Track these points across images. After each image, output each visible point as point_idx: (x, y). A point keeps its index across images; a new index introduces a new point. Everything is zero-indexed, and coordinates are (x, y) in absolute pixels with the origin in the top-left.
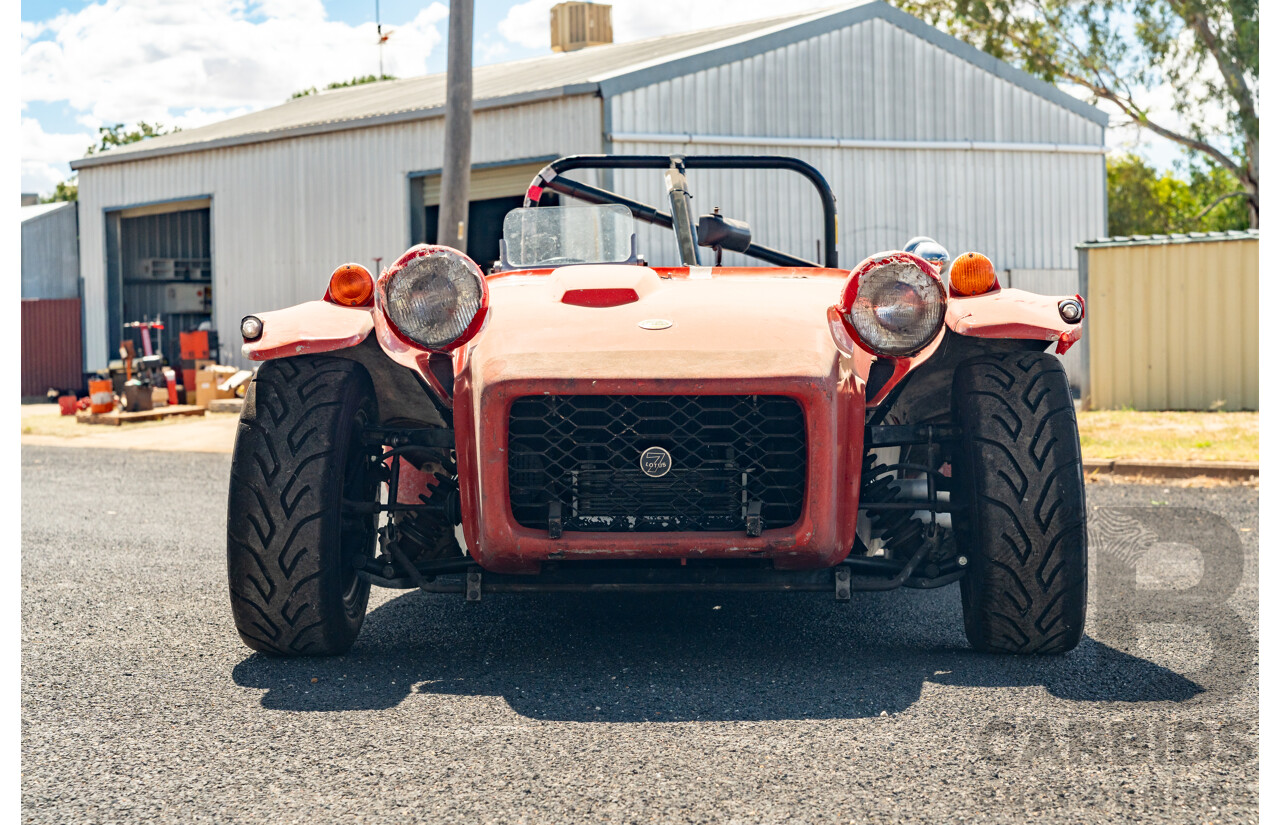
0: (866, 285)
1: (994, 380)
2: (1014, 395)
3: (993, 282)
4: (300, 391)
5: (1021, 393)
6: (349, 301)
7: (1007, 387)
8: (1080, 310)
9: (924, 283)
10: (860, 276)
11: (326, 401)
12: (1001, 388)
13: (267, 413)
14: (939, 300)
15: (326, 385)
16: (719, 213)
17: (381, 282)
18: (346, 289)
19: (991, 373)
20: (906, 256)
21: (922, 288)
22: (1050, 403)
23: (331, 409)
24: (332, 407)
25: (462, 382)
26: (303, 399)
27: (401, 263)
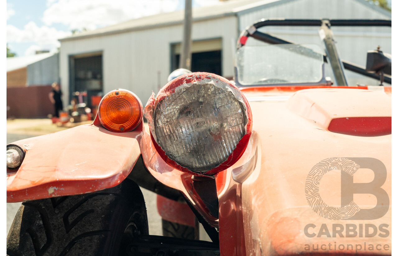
4: (65, 219)
6: (116, 126)
11: (91, 229)
13: (30, 243)
15: (92, 211)
16: (381, 50)
17: (149, 108)
18: (114, 115)
23: (96, 239)
24: (97, 236)
25: (228, 206)
26: (68, 227)
27: (168, 89)
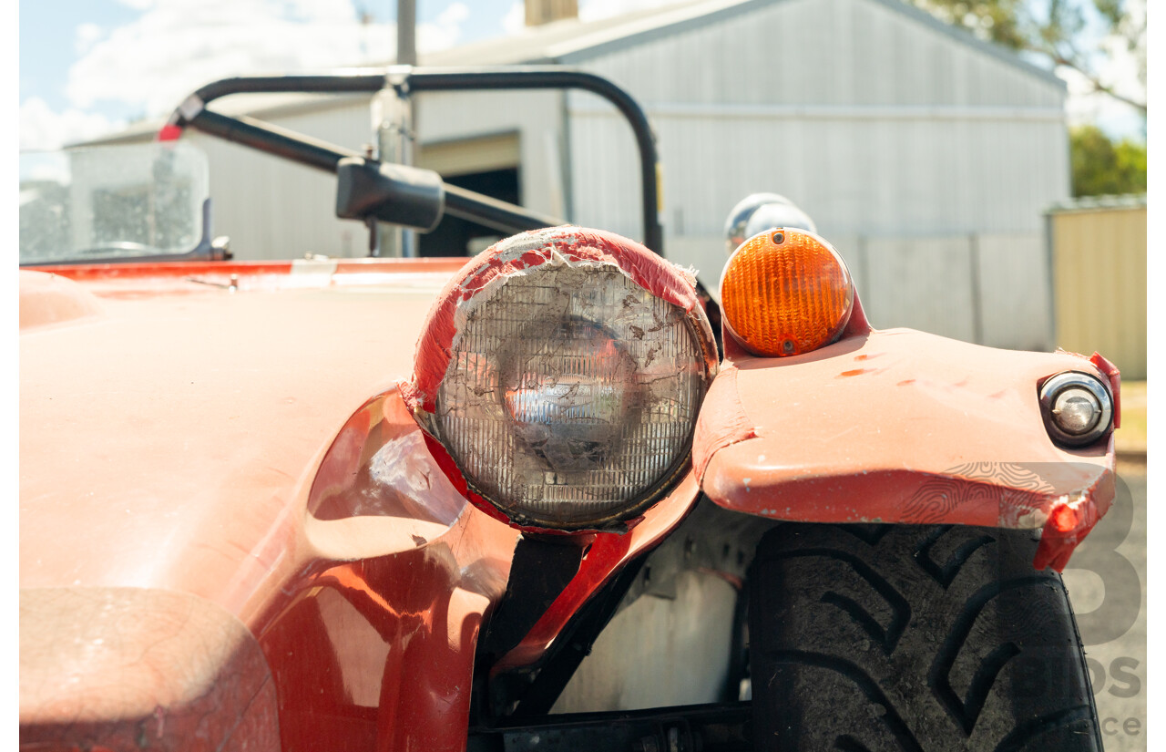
0: (477, 327)
1: (845, 617)
2: (904, 666)
3: (845, 311)
5: (928, 661)
7: (886, 640)
8: (1106, 404)
9: (646, 321)
10: (460, 302)
12: (867, 644)
14: (692, 364)
16: (375, 158)
19: (841, 589)
20: (593, 243)
21: (639, 334)
22: (1018, 694)
